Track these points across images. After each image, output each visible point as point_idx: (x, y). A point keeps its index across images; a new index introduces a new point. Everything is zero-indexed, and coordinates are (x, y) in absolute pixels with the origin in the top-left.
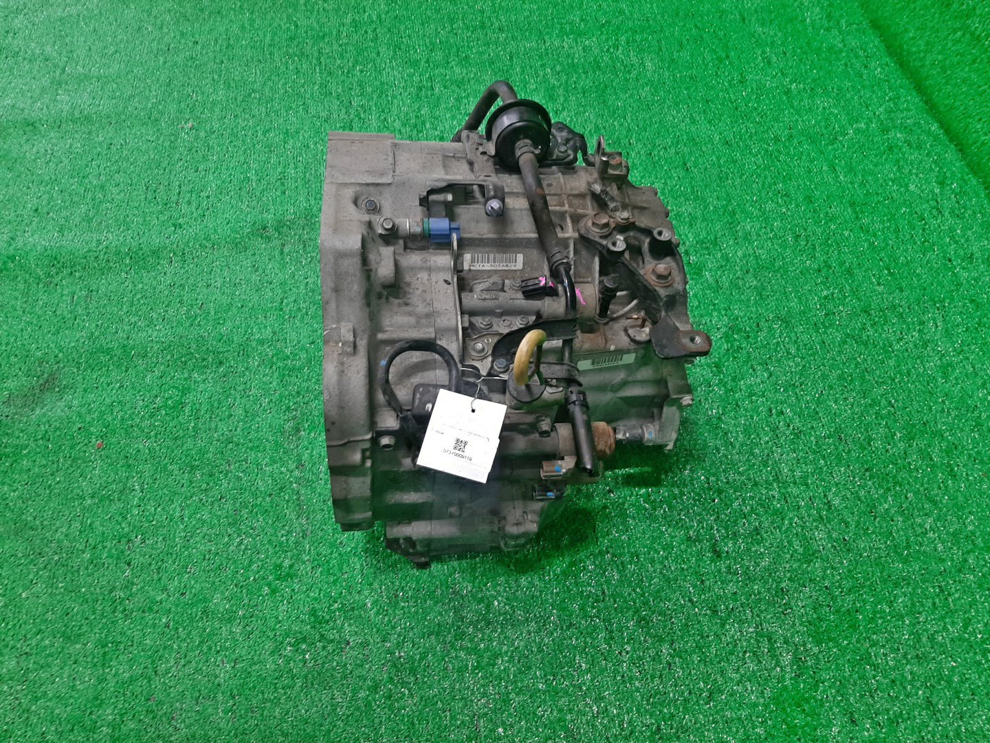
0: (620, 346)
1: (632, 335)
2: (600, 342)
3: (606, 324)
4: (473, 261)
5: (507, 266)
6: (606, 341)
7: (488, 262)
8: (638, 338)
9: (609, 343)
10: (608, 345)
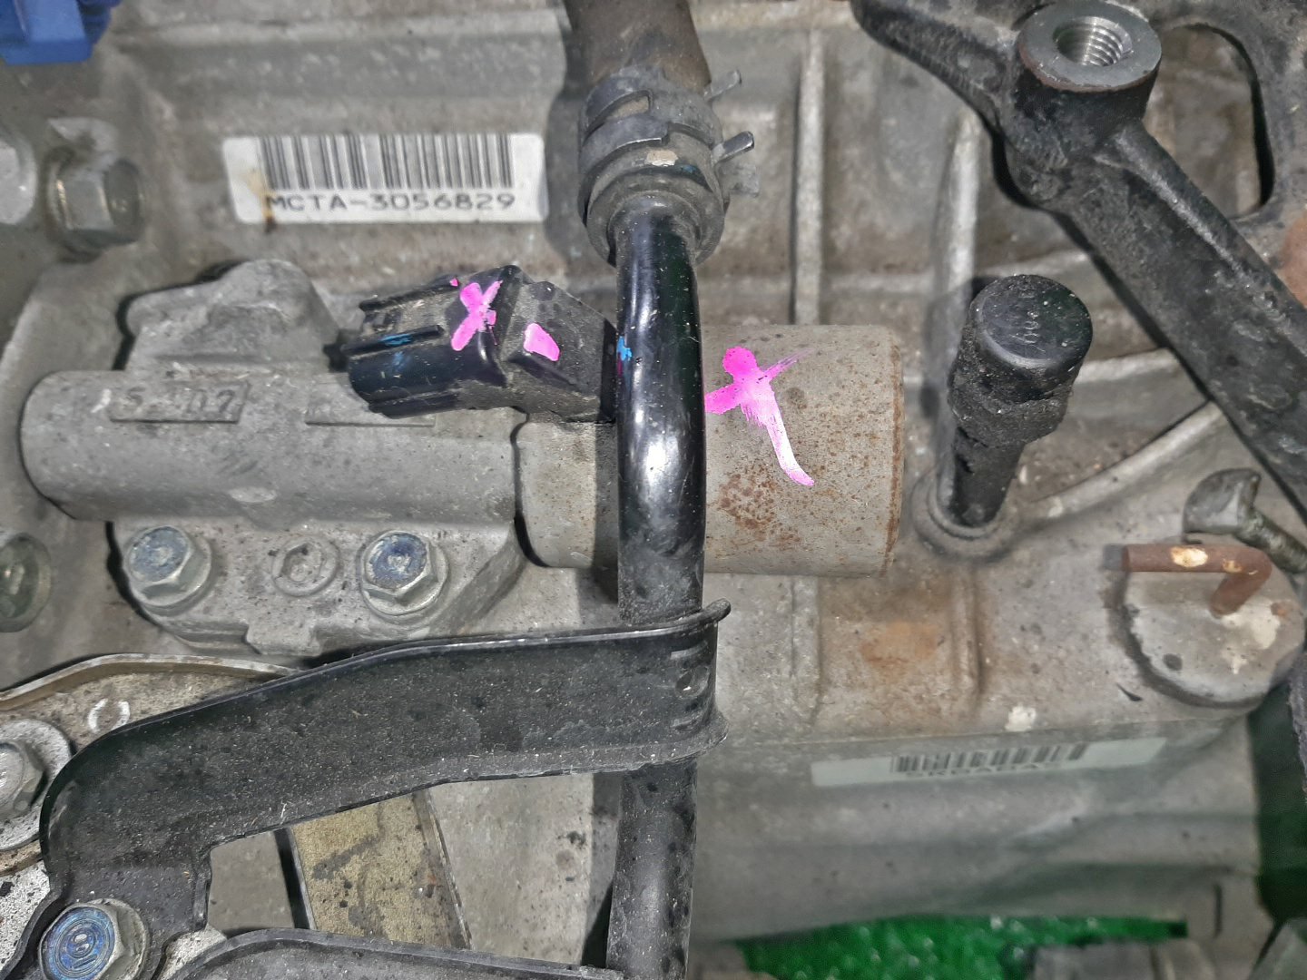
0: (1072, 709)
1: (1155, 652)
2: (943, 684)
3: (999, 556)
4: (274, 175)
5: (461, 200)
6: (982, 674)
7: (359, 182)
8: (1192, 679)
9: (1002, 685)
10: (993, 701)
